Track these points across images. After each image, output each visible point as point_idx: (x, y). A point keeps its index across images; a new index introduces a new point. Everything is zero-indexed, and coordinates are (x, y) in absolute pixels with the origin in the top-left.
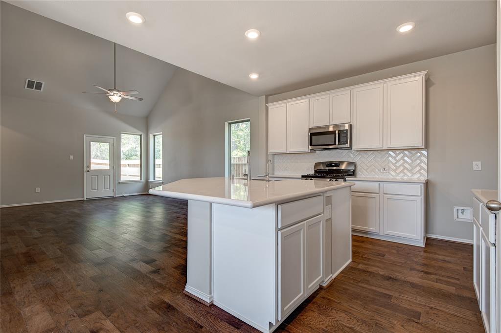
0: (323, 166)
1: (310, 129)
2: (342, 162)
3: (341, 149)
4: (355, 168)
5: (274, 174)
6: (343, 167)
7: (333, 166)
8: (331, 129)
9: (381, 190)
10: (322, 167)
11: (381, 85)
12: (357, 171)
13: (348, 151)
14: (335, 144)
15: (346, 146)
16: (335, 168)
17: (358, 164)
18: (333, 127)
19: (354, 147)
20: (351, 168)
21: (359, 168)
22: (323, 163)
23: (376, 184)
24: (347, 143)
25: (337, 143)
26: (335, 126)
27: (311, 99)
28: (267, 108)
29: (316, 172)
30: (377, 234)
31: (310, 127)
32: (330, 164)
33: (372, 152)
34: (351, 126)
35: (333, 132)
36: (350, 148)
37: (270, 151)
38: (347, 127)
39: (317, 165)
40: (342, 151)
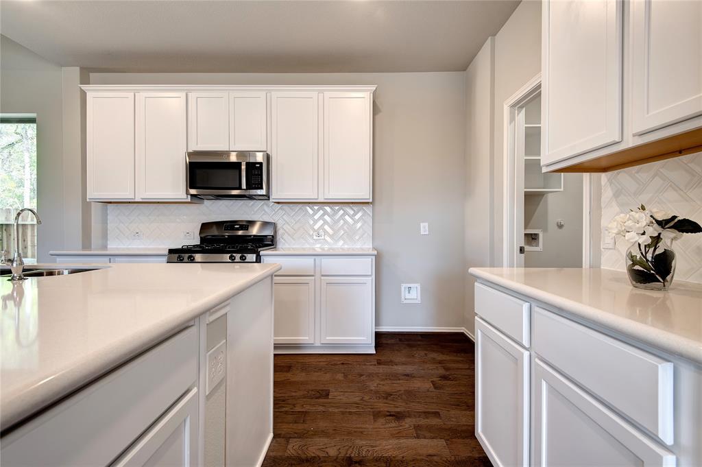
0: (217, 229)
1: (190, 154)
2: (252, 223)
3: (251, 198)
4: (275, 232)
5: (105, 247)
6: (255, 231)
7: (238, 229)
8: (233, 158)
9: (318, 269)
10: (215, 232)
11: (315, 94)
12: (278, 239)
13: (263, 202)
14: (240, 188)
15: (259, 192)
16: (240, 233)
17: (279, 226)
18: (237, 156)
19: (275, 195)
20: (268, 232)
21: (280, 232)
22: (219, 224)
23: (310, 261)
24: (262, 188)
25: (244, 186)
26: (241, 154)
27: (190, 94)
28: (83, 95)
29: (202, 240)
30: (311, 346)
31: (190, 150)
32: (231, 225)
33: (301, 205)
34: (268, 158)
35: (237, 166)
36: (267, 197)
37: (92, 194)
38: (260, 158)
39: (205, 227)
40: (252, 202)
